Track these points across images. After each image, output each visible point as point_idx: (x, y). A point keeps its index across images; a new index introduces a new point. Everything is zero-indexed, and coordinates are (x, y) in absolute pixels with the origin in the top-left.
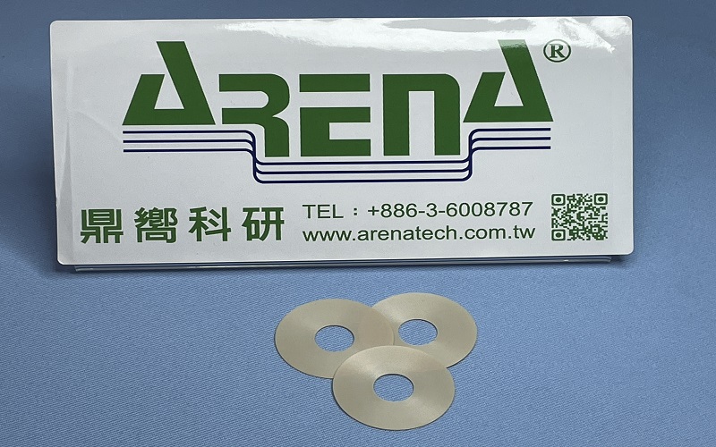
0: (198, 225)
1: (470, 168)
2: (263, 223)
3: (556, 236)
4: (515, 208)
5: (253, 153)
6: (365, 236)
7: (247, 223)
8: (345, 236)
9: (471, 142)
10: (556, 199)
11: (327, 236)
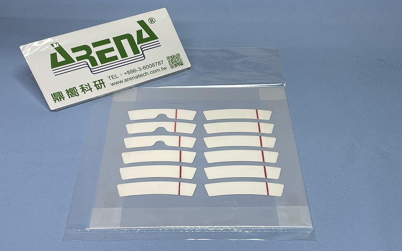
0: (83, 90)
1: (144, 56)
2: (100, 84)
3: (172, 67)
4: (159, 63)
5: (89, 67)
6: (126, 80)
7: (95, 85)
8: (121, 82)
9: (142, 49)
10: (168, 58)
11: (117, 83)
